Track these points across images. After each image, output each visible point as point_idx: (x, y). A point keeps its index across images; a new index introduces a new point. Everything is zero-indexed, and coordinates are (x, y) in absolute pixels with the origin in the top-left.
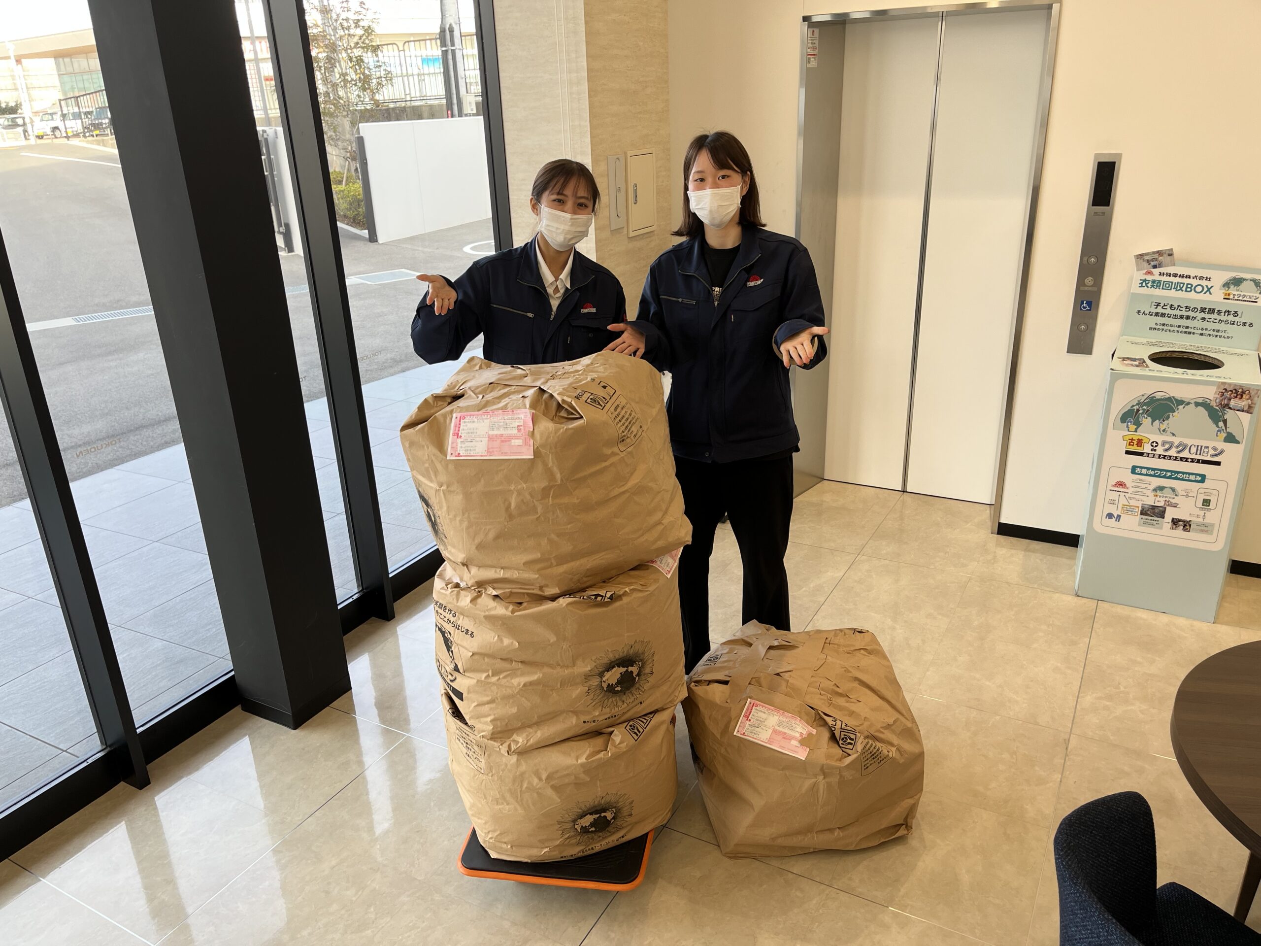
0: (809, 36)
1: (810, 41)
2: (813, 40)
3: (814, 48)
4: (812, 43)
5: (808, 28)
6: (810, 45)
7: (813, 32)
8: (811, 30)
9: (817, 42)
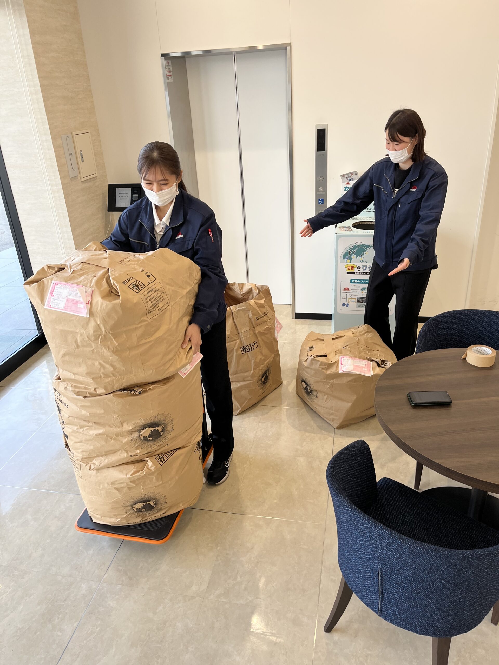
0: (166, 65)
1: (167, 68)
2: (169, 67)
3: (170, 72)
4: (168, 69)
5: (165, 60)
6: (167, 70)
7: (168, 62)
8: (166, 61)
9: (171, 68)
